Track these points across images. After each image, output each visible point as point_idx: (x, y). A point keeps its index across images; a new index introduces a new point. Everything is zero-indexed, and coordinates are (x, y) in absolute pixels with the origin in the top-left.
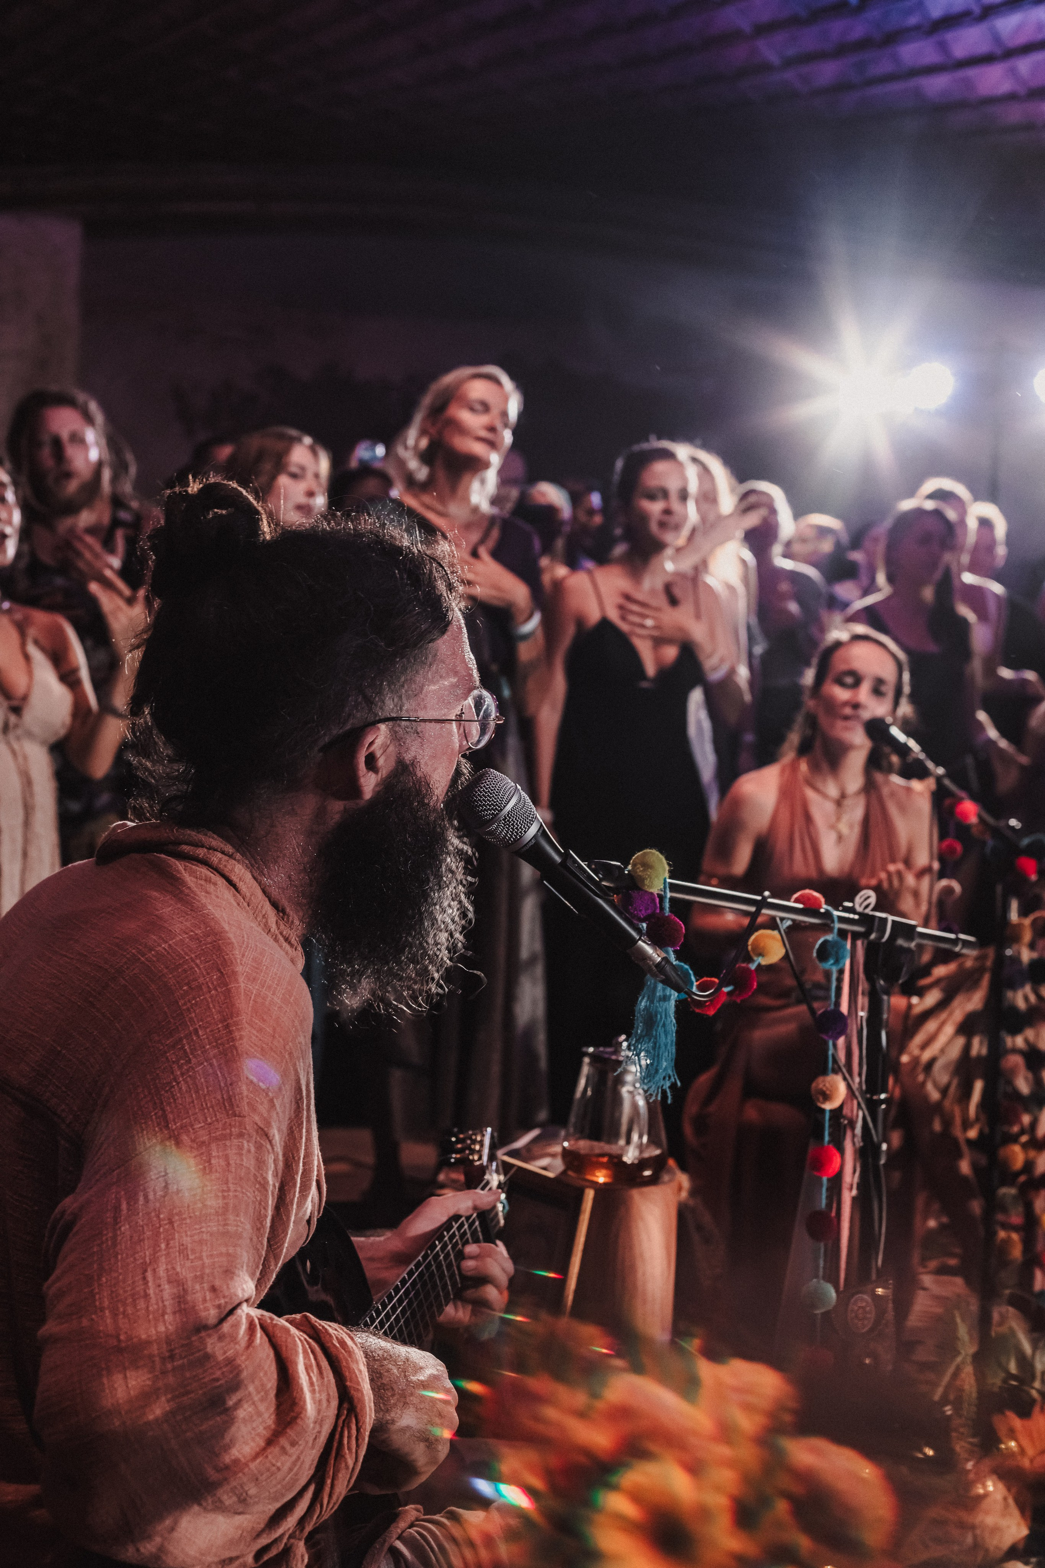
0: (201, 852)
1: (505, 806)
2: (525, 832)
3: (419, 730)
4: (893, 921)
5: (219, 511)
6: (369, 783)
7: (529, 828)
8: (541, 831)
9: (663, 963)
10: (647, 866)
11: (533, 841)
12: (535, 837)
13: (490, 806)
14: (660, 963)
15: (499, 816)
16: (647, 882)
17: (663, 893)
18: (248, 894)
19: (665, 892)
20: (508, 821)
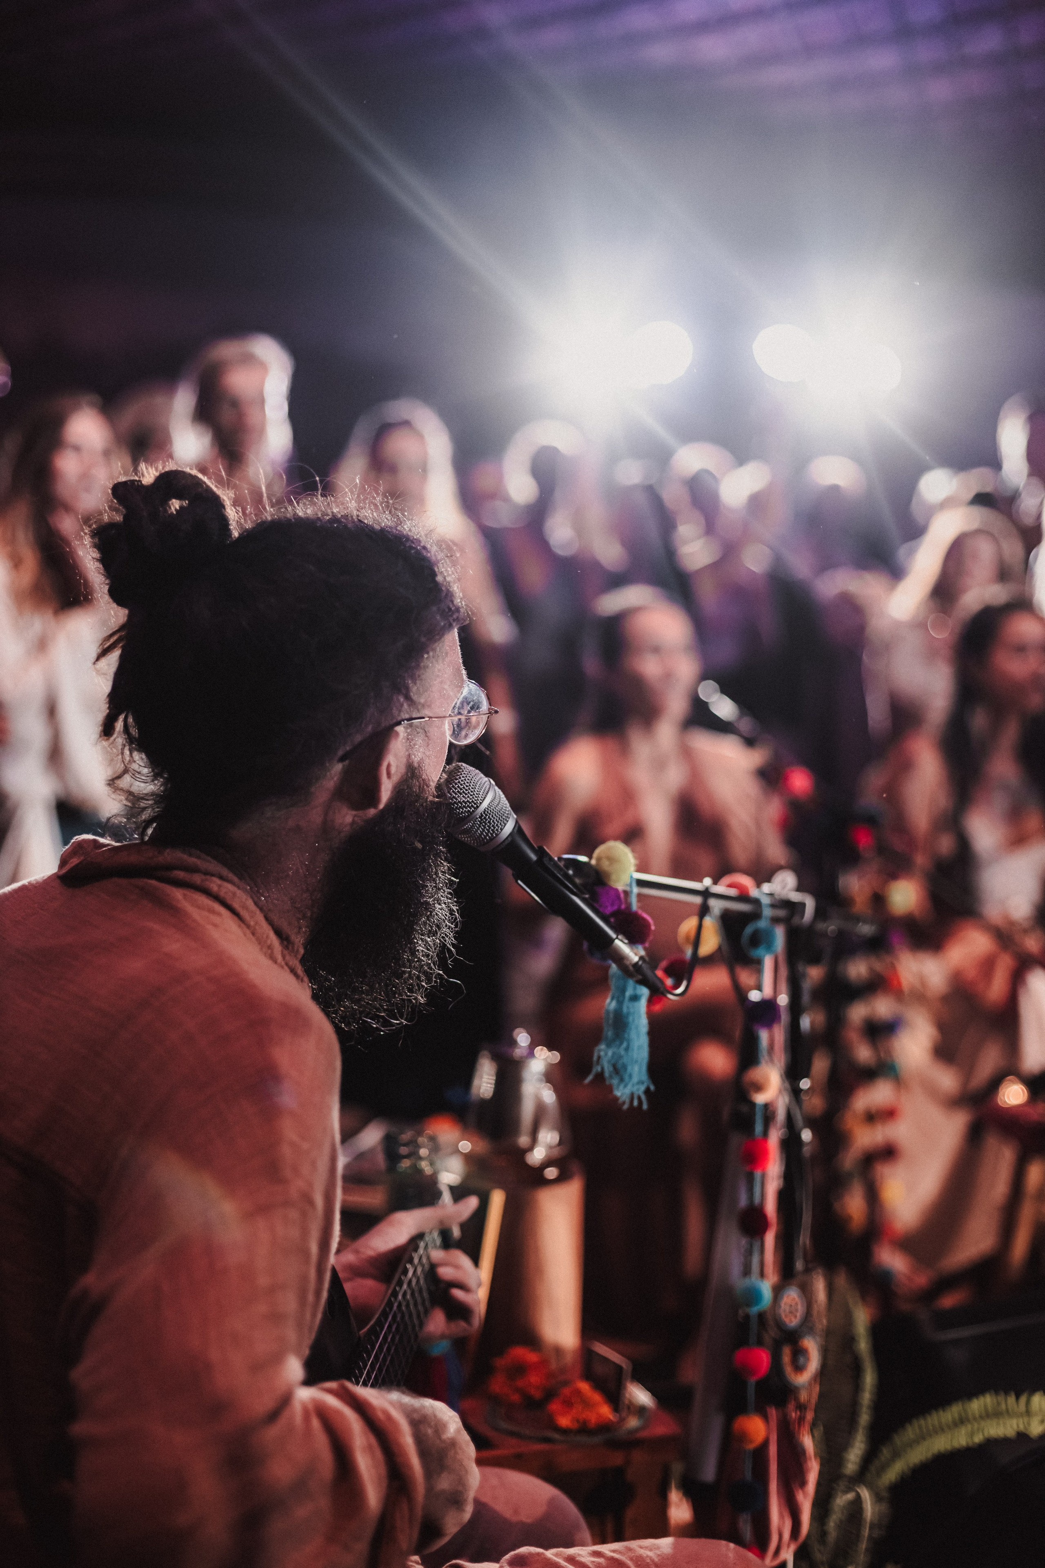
0: (197, 879)
1: (481, 803)
2: (502, 829)
3: (426, 728)
5: (180, 503)
6: (387, 791)
7: (505, 824)
8: (516, 828)
9: (640, 963)
10: (612, 859)
11: (510, 839)
12: (511, 834)
13: (466, 803)
14: (637, 963)
15: (476, 813)
16: (614, 877)
17: (629, 889)
18: (252, 923)
19: (631, 887)
20: (485, 818)
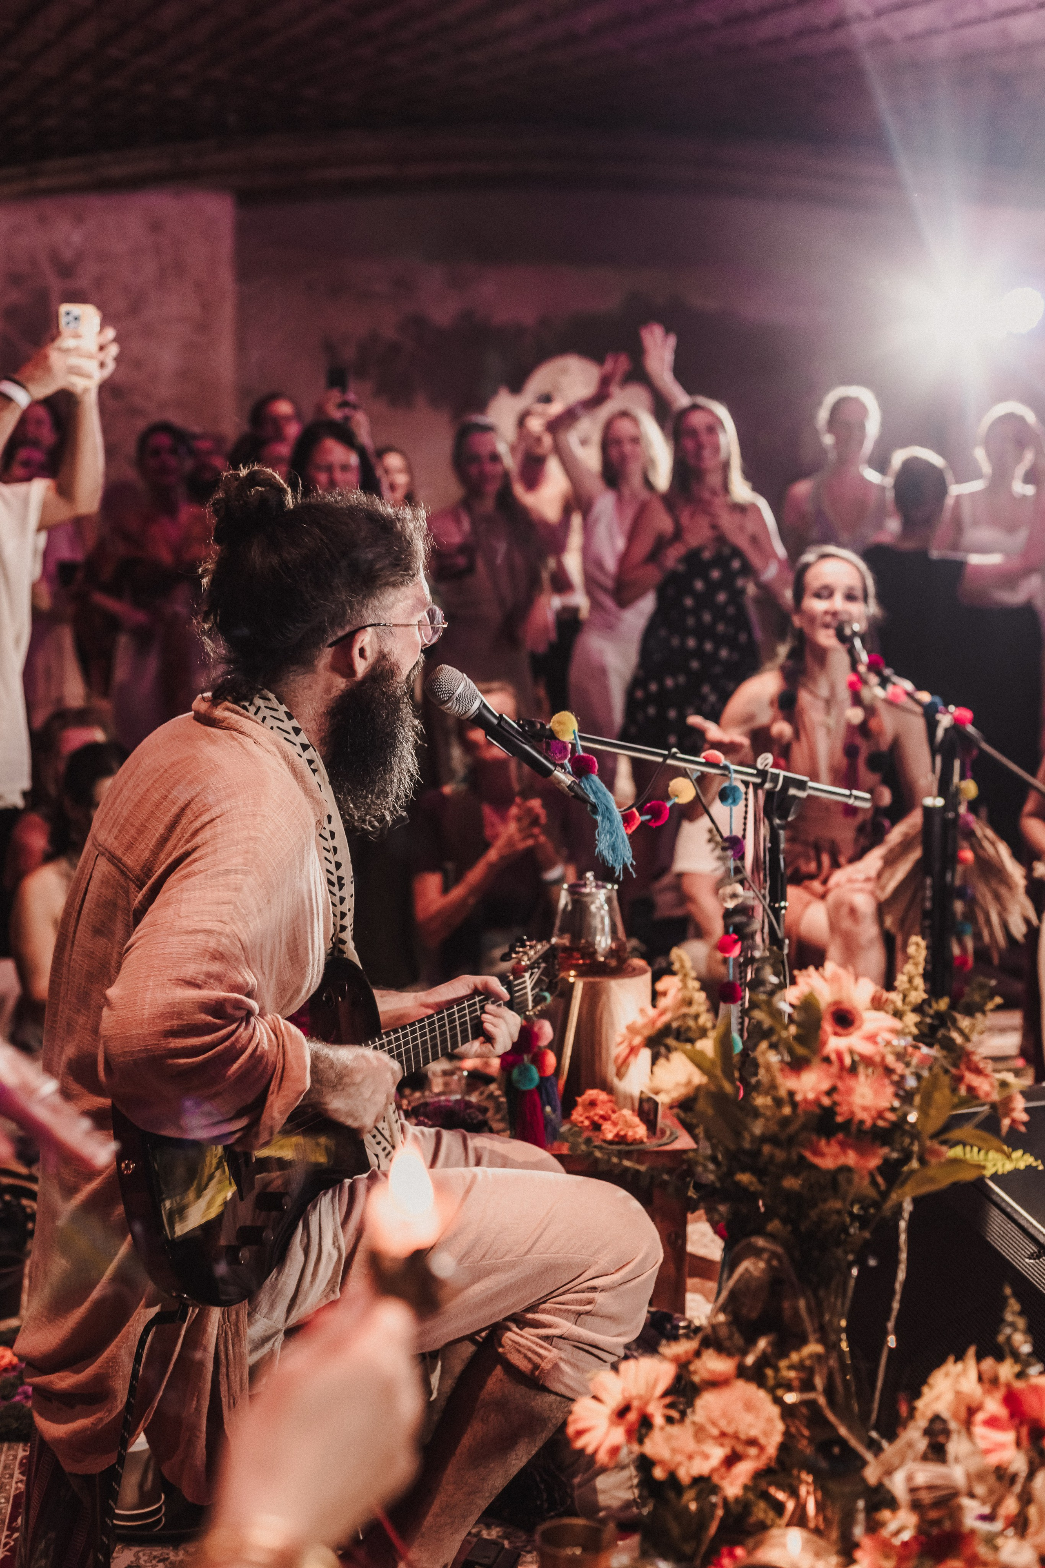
1: (456, 690)
2: (472, 706)
3: (392, 631)
4: (785, 777)
5: (260, 489)
6: (361, 667)
7: (474, 702)
10: (561, 723)
11: (477, 712)
12: (478, 708)
14: (570, 785)
15: (452, 697)
16: (563, 735)
17: (574, 742)
19: (576, 740)
